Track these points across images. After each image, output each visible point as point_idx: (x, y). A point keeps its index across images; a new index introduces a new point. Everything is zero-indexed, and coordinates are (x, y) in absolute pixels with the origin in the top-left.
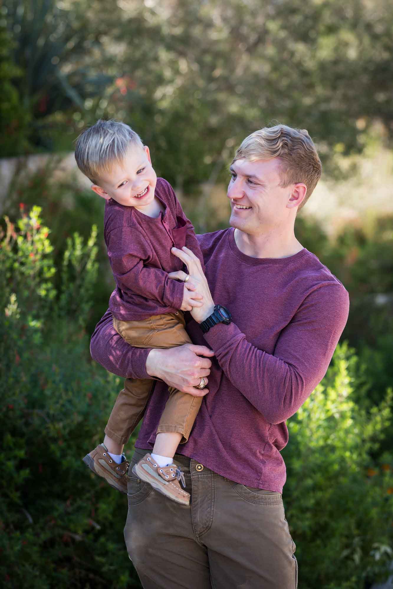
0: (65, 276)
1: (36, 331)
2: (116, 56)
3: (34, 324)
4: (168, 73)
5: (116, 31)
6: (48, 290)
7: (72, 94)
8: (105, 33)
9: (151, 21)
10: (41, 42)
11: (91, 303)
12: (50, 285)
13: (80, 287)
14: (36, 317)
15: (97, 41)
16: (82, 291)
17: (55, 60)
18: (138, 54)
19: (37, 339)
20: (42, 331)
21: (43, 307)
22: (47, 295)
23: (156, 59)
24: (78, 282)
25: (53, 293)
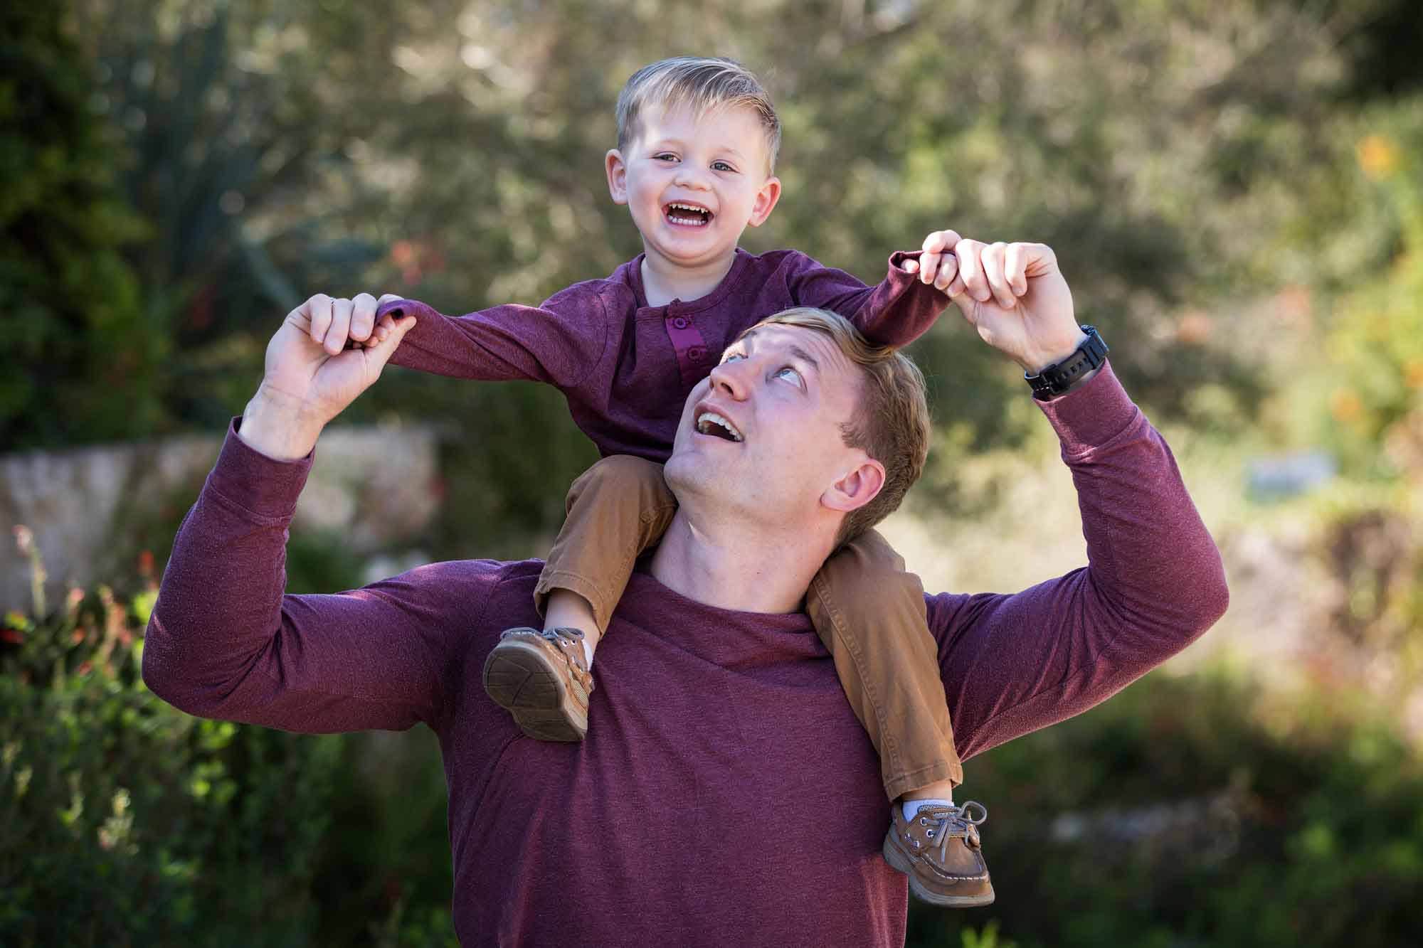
0: (257, 748)
1: (179, 889)
2: (386, 194)
3: (176, 870)
4: (523, 240)
5: (390, 129)
6: (213, 782)
7: (276, 286)
8: (364, 134)
9: (480, 101)
10: (196, 154)
11: (325, 821)
12: (217, 768)
13: (296, 776)
14: (181, 854)
15: (340, 156)
16: (303, 787)
17: (231, 203)
18: (446, 188)
19: (183, 909)
20: (196, 887)
21: (197, 826)
22: (209, 796)
23: (493, 202)
24: (293, 763)
25: (227, 791)
